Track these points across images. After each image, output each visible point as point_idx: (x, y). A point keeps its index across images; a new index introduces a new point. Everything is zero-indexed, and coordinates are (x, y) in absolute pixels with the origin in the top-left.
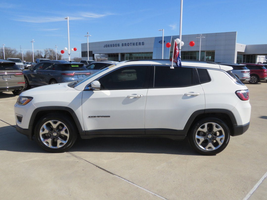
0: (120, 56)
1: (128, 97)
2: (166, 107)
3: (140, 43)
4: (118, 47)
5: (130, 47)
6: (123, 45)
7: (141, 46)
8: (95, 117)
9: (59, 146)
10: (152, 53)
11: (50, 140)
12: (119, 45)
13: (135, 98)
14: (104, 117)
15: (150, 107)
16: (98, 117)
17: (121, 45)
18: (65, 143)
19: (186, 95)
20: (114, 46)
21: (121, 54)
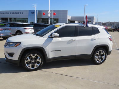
0: (9, 19)
1: (69, 41)
2: (84, 44)
3: (21, 13)
4: (7, 15)
5: (15, 15)
6: (10, 13)
7: (21, 15)
8: (54, 51)
9: (35, 67)
10: (28, 18)
11: (31, 65)
12: (8, 13)
13: (72, 41)
14: (58, 51)
15: (78, 45)
16: (56, 51)
17: (9, 13)
18: (38, 65)
19: (92, 39)
20: (5, 14)
21: (10, 18)
